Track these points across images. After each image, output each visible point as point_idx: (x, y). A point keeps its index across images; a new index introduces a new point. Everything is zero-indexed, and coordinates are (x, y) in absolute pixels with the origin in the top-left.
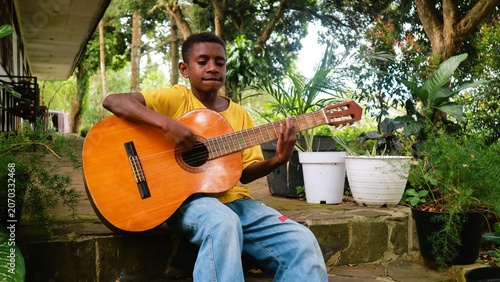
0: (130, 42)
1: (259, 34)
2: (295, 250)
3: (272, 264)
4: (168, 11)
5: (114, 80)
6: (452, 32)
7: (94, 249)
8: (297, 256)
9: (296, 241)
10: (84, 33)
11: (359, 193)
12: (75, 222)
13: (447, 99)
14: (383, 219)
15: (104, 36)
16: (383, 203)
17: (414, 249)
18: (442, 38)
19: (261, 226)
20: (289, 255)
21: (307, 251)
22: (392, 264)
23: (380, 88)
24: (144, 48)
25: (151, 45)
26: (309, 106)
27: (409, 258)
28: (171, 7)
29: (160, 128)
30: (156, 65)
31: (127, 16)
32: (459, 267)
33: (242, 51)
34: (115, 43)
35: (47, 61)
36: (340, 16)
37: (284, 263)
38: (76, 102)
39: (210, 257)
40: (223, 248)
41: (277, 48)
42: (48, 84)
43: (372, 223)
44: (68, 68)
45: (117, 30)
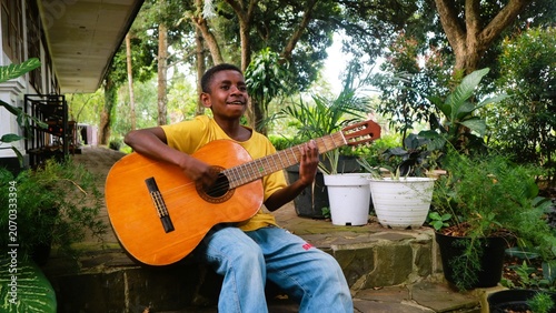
0: (157, 54)
1: (284, 45)
2: (318, 279)
3: (298, 292)
4: (193, 23)
5: (141, 91)
6: (475, 41)
7: (123, 280)
8: (321, 285)
9: (319, 269)
10: (111, 47)
11: (384, 215)
12: (104, 252)
13: (470, 113)
14: (407, 242)
15: (131, 47)
16: (407, 225)
17: (438, 271)
18: (465, 47)
19: (285, 254)
20: (313, 283)
21: (331, 279)
22: (417, 286)
23: (404, 102)
24: (171, 60)
25: (177, 56)
26: (333, 127)
27: (433, 280)
28: (196, 20)
29: (178, 166)
30: (183, 76)
31: (152, 28)
32: (482, 290)
33: (267, 64)
34: (142, 54)
35: (74, 75)
36: (365, 25)
37: (308, 292)
38: (105, 114)
39: (234, 289)
40: (246, 279)
41: (302, 58)
42: (76, 97)
43: (397, 247)
44: (96, 81)
45: (144, 43)
